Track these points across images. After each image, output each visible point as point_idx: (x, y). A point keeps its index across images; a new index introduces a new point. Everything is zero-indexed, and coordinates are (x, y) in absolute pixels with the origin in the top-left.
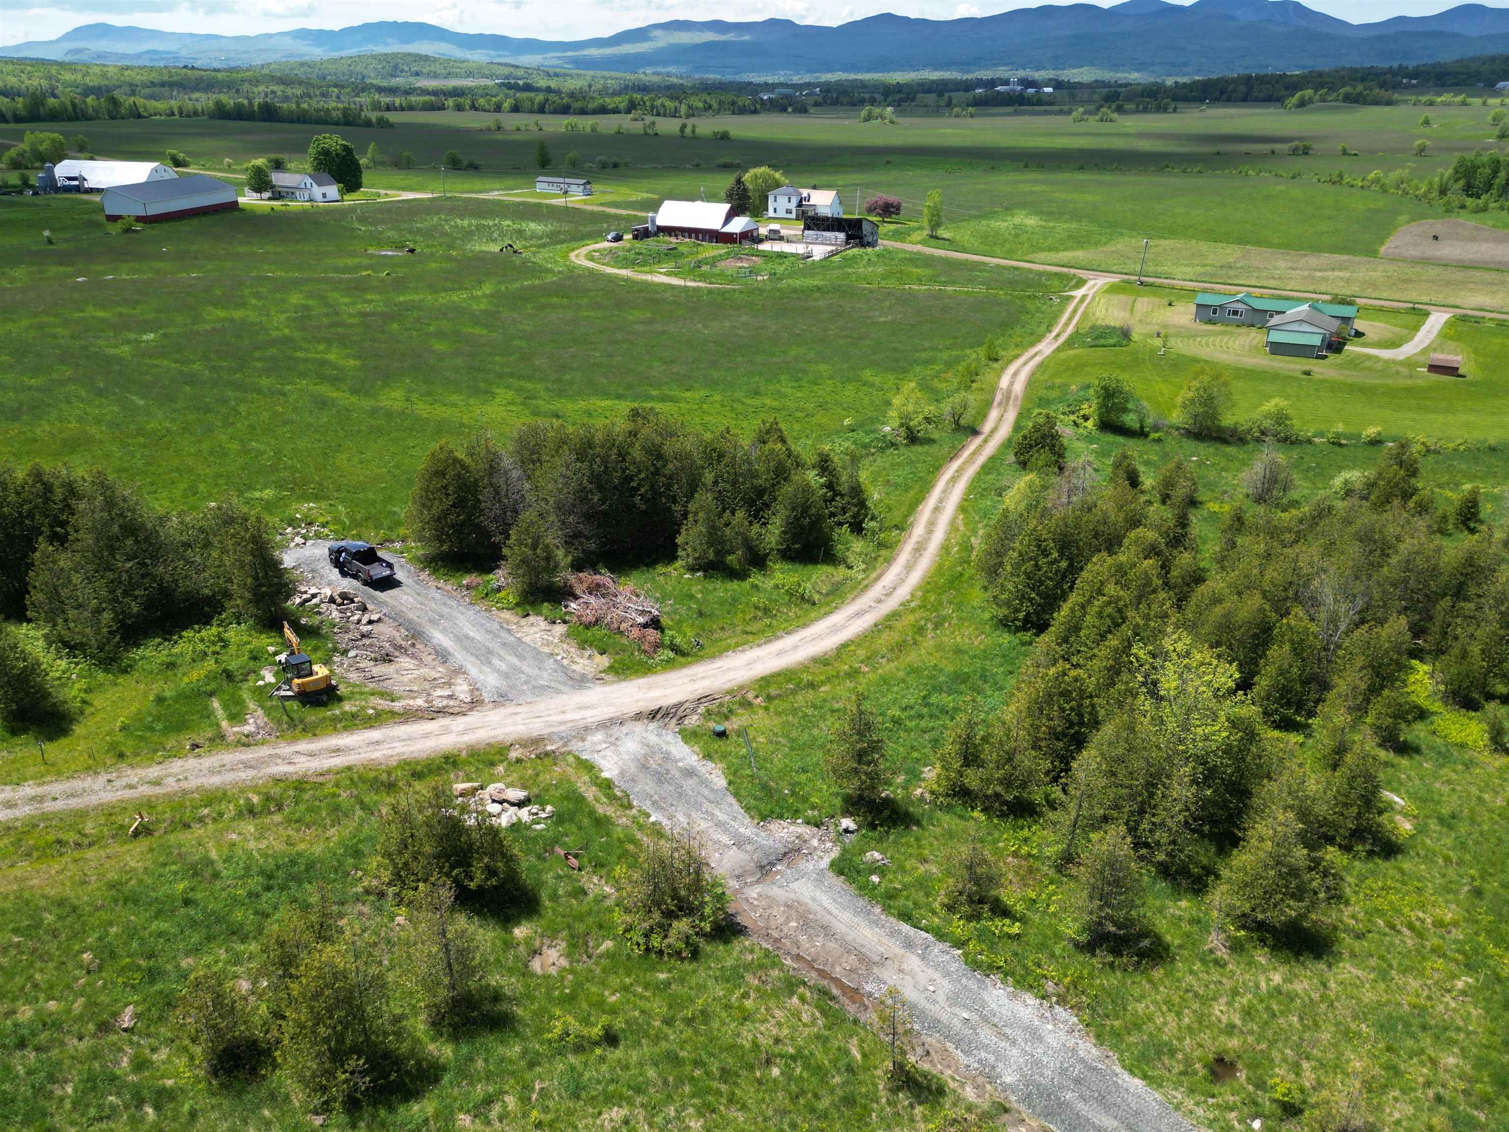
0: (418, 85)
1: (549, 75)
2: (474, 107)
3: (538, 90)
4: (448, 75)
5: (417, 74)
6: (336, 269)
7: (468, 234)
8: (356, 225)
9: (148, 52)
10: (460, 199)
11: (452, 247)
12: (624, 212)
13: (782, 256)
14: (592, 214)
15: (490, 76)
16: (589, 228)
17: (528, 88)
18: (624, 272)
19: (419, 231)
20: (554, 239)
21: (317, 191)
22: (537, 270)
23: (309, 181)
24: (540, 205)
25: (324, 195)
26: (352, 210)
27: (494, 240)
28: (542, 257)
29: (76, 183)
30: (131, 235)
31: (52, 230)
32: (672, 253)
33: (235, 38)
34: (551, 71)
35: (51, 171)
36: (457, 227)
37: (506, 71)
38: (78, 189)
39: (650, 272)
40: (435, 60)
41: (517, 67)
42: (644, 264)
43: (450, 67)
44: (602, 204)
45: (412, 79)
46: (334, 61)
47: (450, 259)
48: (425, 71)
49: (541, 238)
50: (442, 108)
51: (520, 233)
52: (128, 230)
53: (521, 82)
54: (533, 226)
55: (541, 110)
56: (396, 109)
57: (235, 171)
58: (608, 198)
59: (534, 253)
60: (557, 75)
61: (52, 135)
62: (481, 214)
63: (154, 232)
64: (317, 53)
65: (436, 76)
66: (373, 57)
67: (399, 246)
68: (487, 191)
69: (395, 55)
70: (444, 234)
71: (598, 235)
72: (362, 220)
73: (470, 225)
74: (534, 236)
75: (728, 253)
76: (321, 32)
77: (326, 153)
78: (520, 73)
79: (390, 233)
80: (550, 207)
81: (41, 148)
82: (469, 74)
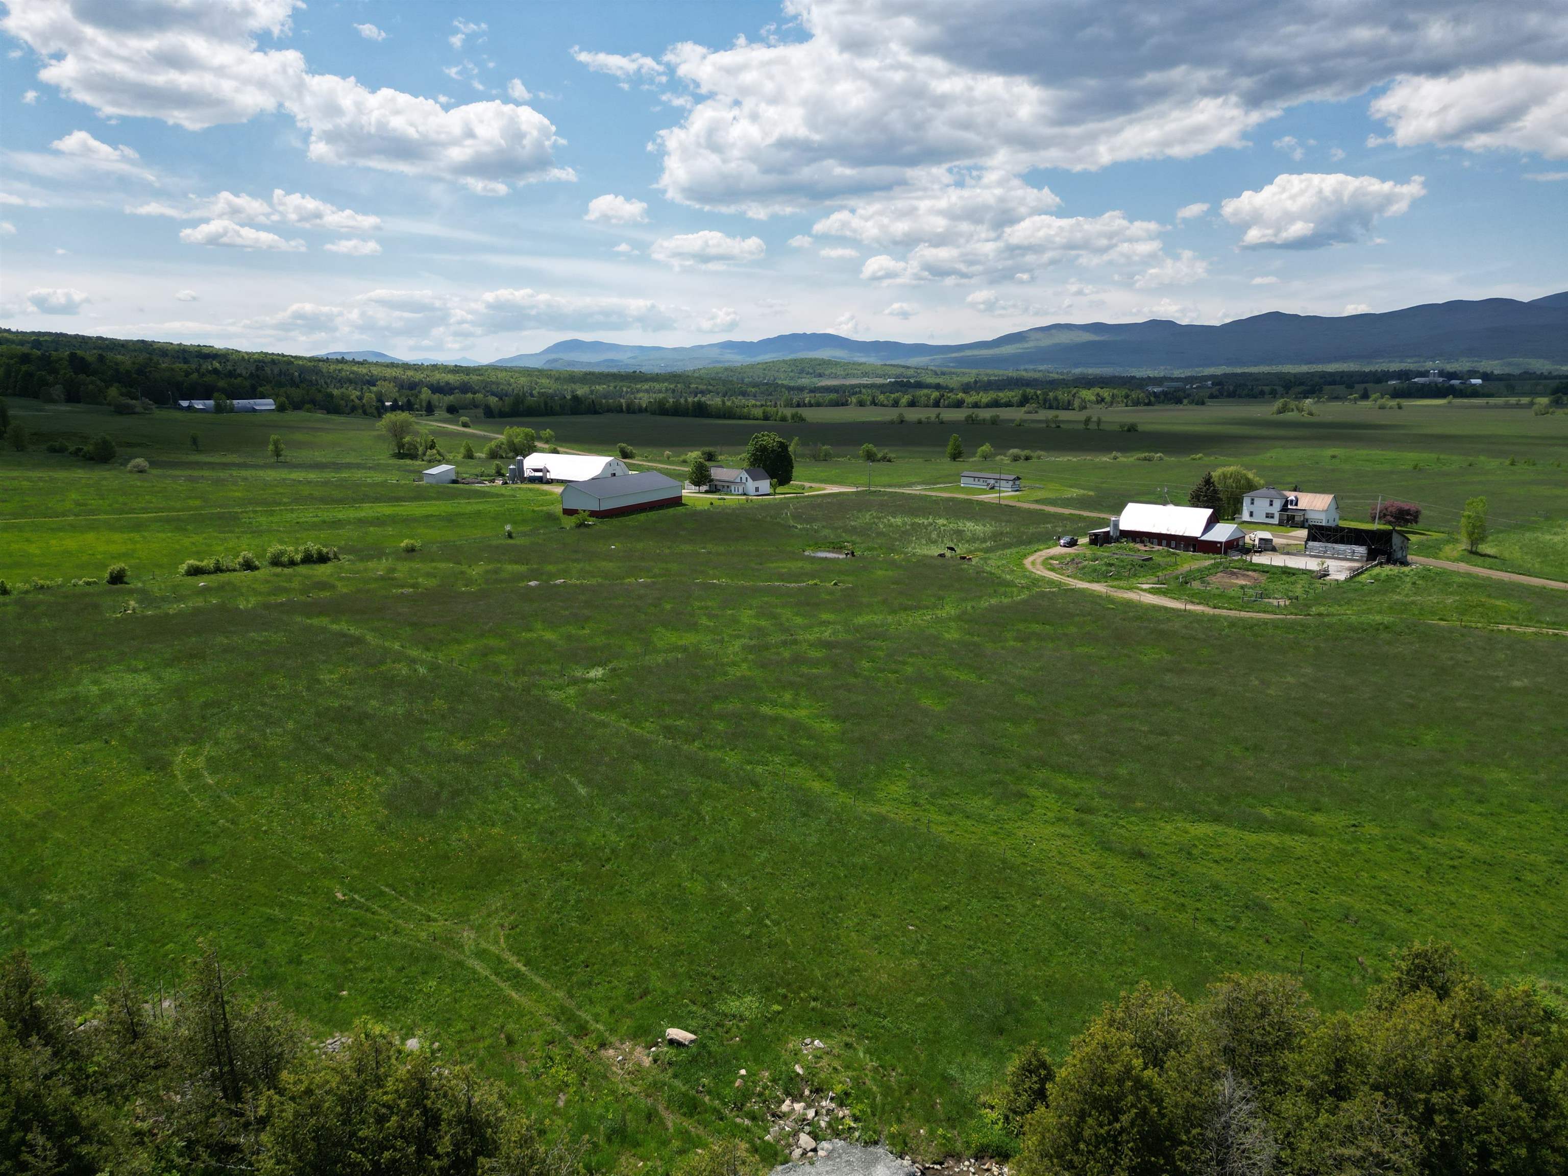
0: (820, 384)
1: (936, 374)
2: (874, 403)
3: (928, 386)
4: (847, 376)
5: (820, 375)
6: (782, 577)
7: (905, 534)
8: (792, 523)
9: (606, 361)
10: (885, 493)
11: (892, 550)
12: (1067, 511)
13: (1287, 572)
14: (1030, 512)
15: (884, 376)
16: (1032, 530)
17: (919, 385)
18: (1099, 588)
19: (854, 530)
20: (999, 542)
21: (751, 485)
22: (995, 583)
23: (745, 475)
24: (970, 502)
25: (757, 489)
26: (784, 505)
27: (934, 542)
28: (995, 563)
29: (540, 474)
30: (583, 530)
31: (514, 523)
32: (1147, 565)
33: (675, 349)
34: (938, 370)
35: (521, 463)
36: (891, 525)
37: (899, 371)
38: (540, 480)
39: (1130, 589)
40: (837, 364)
41: (908, 368)
42: (1118, 577)
43: (848, 368)
44: (1037, 502)
45: (815, 380)
46: (752, 366)
47: (893, 564)
48: (827, 372)
49: (984, 540)
50: (845, 404)
51: (959, 533)
52: (581, 525)
53: (912, 381)
54: (970, 526)
55: (937, 404)
56: (805, 405)
57: (672, 463)
58: (1041, 494)
59: (985, 559)
60: (943, 374)
61: (527, 430)
62: (913, 512)
63: (605, 527)
64: (737, 360)
65: (836, 377)
66: (784, 362)
67: (838, 548)
68: (910, 485)
69: (802, 360)
70: (880, 534)
71: (1049, 539)
72: (797, 517)
73: (905, 524)
74: (974, 539)
75: (1216, 566)
76: (743, 343)
77: (763, 449)
78: (911, 372)
79: (826, 532)
80: (981, 503)
81: (516, 441)
82: (865, 374)
